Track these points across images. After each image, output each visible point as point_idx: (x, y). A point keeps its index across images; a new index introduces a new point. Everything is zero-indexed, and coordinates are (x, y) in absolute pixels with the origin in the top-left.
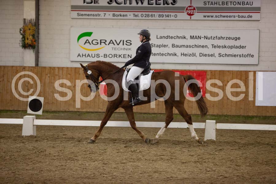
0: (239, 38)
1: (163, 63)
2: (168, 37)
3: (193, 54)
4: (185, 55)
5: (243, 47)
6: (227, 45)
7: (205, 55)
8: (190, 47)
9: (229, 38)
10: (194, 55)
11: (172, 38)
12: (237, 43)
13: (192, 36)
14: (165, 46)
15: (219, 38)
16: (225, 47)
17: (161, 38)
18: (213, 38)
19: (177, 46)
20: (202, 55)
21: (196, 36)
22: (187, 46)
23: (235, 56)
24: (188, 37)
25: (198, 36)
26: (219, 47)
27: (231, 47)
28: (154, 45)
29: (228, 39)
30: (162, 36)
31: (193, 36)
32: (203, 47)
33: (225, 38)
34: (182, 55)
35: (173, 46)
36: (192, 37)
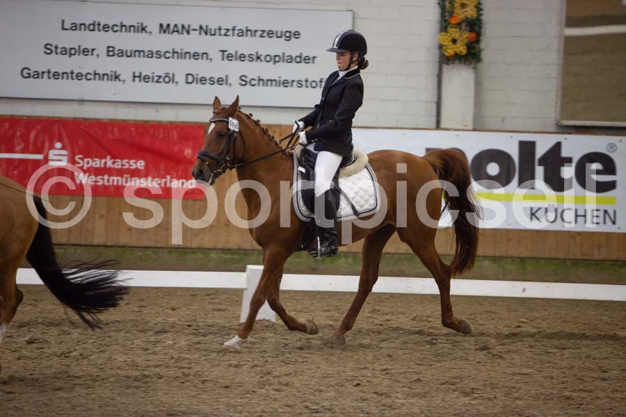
0: (297, 35)
1: (82, 101)
2: (94, 26)
3: (167, 75)
4: (146, 79)
5: (307, 60)
6: (263, 53)
7: (203, 81)
8: (159, 55)
9: (270, 34)
10: (169, 79)
11: (106, 28)
12: (292, 48)
13: (165, 26)
14: (85, 52)
15: (241, 34)
16: (258, 58)
17: (75, 27)
18: (223, 32)
19: (122, 53)
20: (192, 79)
21: (176, 26)
22: (150, 55)
23: (285, 83)
24: (153, 27)
25: (183, 27)
26: (242, 57)
27: (275, 59)
28: (53, 48)
29: (265, 34)
30: (78, 22)
31: (168, 26)
32: (195, 56)
33: (259, 33)
34: (137, 79)
35: (111, 51)
36: (164, 29)
